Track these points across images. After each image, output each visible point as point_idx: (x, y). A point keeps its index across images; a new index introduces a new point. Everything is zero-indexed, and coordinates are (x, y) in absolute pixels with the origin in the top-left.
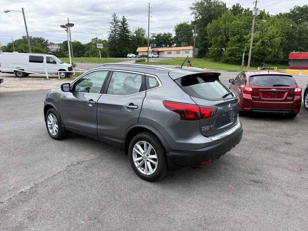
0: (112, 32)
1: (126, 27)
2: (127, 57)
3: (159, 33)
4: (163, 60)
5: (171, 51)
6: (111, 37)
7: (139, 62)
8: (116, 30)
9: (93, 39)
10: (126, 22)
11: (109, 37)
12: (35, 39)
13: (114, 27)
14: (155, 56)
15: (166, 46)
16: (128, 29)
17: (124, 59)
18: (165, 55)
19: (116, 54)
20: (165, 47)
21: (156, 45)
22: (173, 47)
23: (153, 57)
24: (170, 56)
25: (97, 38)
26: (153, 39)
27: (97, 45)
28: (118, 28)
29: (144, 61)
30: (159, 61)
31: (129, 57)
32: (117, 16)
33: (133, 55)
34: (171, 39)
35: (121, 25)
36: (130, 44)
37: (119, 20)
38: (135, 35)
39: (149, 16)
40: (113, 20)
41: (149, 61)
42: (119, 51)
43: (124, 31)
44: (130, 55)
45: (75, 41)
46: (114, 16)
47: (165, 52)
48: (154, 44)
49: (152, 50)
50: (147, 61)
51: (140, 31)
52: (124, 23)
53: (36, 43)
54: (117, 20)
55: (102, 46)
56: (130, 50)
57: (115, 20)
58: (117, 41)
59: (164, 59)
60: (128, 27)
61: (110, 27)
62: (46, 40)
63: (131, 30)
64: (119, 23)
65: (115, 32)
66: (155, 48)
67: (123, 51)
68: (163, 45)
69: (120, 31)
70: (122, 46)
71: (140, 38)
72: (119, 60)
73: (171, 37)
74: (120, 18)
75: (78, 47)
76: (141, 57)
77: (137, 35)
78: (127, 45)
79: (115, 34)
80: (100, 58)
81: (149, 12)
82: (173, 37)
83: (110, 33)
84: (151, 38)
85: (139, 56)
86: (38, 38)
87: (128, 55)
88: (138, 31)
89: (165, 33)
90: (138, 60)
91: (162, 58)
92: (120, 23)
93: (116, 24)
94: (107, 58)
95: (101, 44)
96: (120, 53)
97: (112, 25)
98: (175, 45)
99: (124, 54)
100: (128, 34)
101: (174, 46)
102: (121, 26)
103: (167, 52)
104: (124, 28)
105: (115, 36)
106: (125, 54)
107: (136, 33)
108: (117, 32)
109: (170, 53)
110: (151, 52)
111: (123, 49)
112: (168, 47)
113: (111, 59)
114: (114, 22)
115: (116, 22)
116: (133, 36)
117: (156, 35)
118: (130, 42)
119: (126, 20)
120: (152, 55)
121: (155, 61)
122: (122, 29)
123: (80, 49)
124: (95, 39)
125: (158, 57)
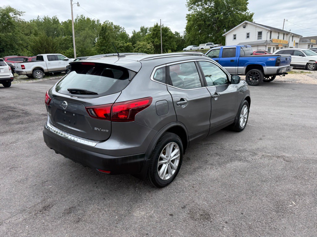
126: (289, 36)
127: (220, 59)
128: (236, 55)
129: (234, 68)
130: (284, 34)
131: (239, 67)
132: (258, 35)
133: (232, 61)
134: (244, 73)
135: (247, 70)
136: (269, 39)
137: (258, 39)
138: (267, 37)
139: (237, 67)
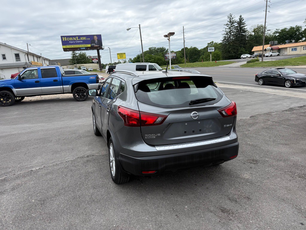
0: (227, 34)
1: (243, 26)
2: (241, 58)
3: (284, 28)
4: (283, 59)
5: (296, 47)
6: (225, 39)
7: (251, 62)
8: (231, 32)
9: (208, 44)
10: (243, 22)
11: (223, 39)
12: (158, 49)
13: (229, 29)
14: (273, 54)
15: (291, 42)
16: (245, 29)
17: (235, 61)
18: (289, 52)
19: (230, 56)
20: (288, 43)
21: (277, 41)
22: (300, 42)
23: (271, 56)
24: (294, 52)
25: (213, 42)
26: (275, 36)
27: (209, 49)
28: (234, 29)
29: (258, 61)
30: (277, 59)
31: (243, 58)
32: (233, 17)
33: (248, 56)
34: (300, 33)
35: (237, 25)
36: (246, 44)
37: (236, 20)
38: (253, 34)
39: (266, 11)
40: (228, 21)
41: (264, 61)
42: (233, 52)
43: (240, 31)
44: (244, 55)
45: (191, 47)
46: (230, 17)
47: (288, 49)
48: (275, 41)
49: (271, 48)
50: (261, 61)
51: (259, 28)
52: (241, 23)
53: (159, 52)
54: (233, 21)
55: (213, 49)
56: (246, 51)
57: (230, 21)
58: (232, 43)
59: (286, 57)
60: (245, 26)
61: (224, 30)
62: (166, 49)
63: (248, 29)
64: (235, 24)
65: (230, 34)
66: (276, 45)
67: (238, 52)
68: (287, 41)
69: (235, 32)
70: (237, 47)
71: (258, 36)
72: (229, 62)
73: (300, 30)
74: (237, 19)
75: (194, 52)
76: (256, 56)
77: (255, 34)
78: (242, 45)
79: (230, 36)
80: (211, 61)
81: (266, 6)
82: (303, 30)
83: (225, 35)
84: (273, 35)
85: (255, 56)
86: (160, 48)
87: (242, 56)
88: (257, 28)
89: (291, 27)
90: (250, 61)
91: (283, 56)
92: (237, 23)
93: (232, 25)
94: (217, 61)
95: (212, 48)
96: (234, 54)
97: (227, 26)
98: (304, 39)
99: (238, 55)
100: (244, 34)
101: (302, 40)
102: (237, 27)
103: (291, 49)
104: (241, 28)
105: (230, 37)
106: (240, 54)
107: (254, 31)
108: (232, 34)
109: (295, 49)
110: (270, 51)
111: (238, 50)
112: (294, 43)
113: (220, 62)
114: (229, 23)
115: (232, 22)
116: (251, 35)
117: (279, 31)
118: (247, 42)
119: (243, 20)
120: (271, 53)
121: (271, 60)
122: (238, 30)
123: (196, 54)
124: (211, 43)
125: (278, 55)
126: (41, 59)
127: (41, 79)
128: (58, 75)
129: (67, 87)
130: (37, 57)
131: (64, 86)
132: (16, 57)
133: (55, 81)
134: (70, 91)
135: (73, 88)
136: (27, 61)
137: (17, 61)
138: (26, 60)
139: (62, 86)
